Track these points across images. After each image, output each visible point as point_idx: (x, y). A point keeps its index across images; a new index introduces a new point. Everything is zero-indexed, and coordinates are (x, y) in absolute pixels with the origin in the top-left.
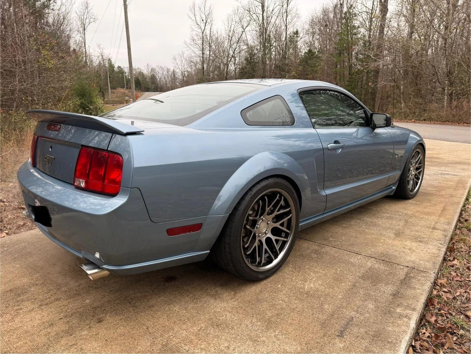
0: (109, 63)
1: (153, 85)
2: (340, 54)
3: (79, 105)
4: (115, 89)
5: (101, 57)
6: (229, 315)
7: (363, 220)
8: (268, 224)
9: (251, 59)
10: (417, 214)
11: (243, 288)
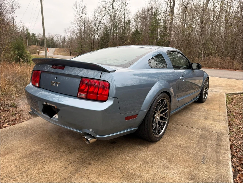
0: (27, 31)
1: (52, 44)
2: (152, 32)
3: (17, 54)
4: (31, 45)
5: (22, 27)
6: (150, 158)
7: (188, 112)
8: (159, 114)
9: (106, 33)
10: (210, 109)
11: (150, 145)
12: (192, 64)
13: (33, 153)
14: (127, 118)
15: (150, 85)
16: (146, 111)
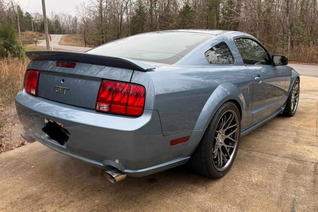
0: (18, 9)
1: (57, 29)
2: (210, 9)
4: (24, 31)
5: (11, 4)
6: (210, 203)
7: (268, 132)
8: (222, 136)
9: (141, 11)
11: (210, 184)
12: (273, 56)
13: (27, 198)
14: (173, 143)
15: (209, 91)
16: (203, 130)
